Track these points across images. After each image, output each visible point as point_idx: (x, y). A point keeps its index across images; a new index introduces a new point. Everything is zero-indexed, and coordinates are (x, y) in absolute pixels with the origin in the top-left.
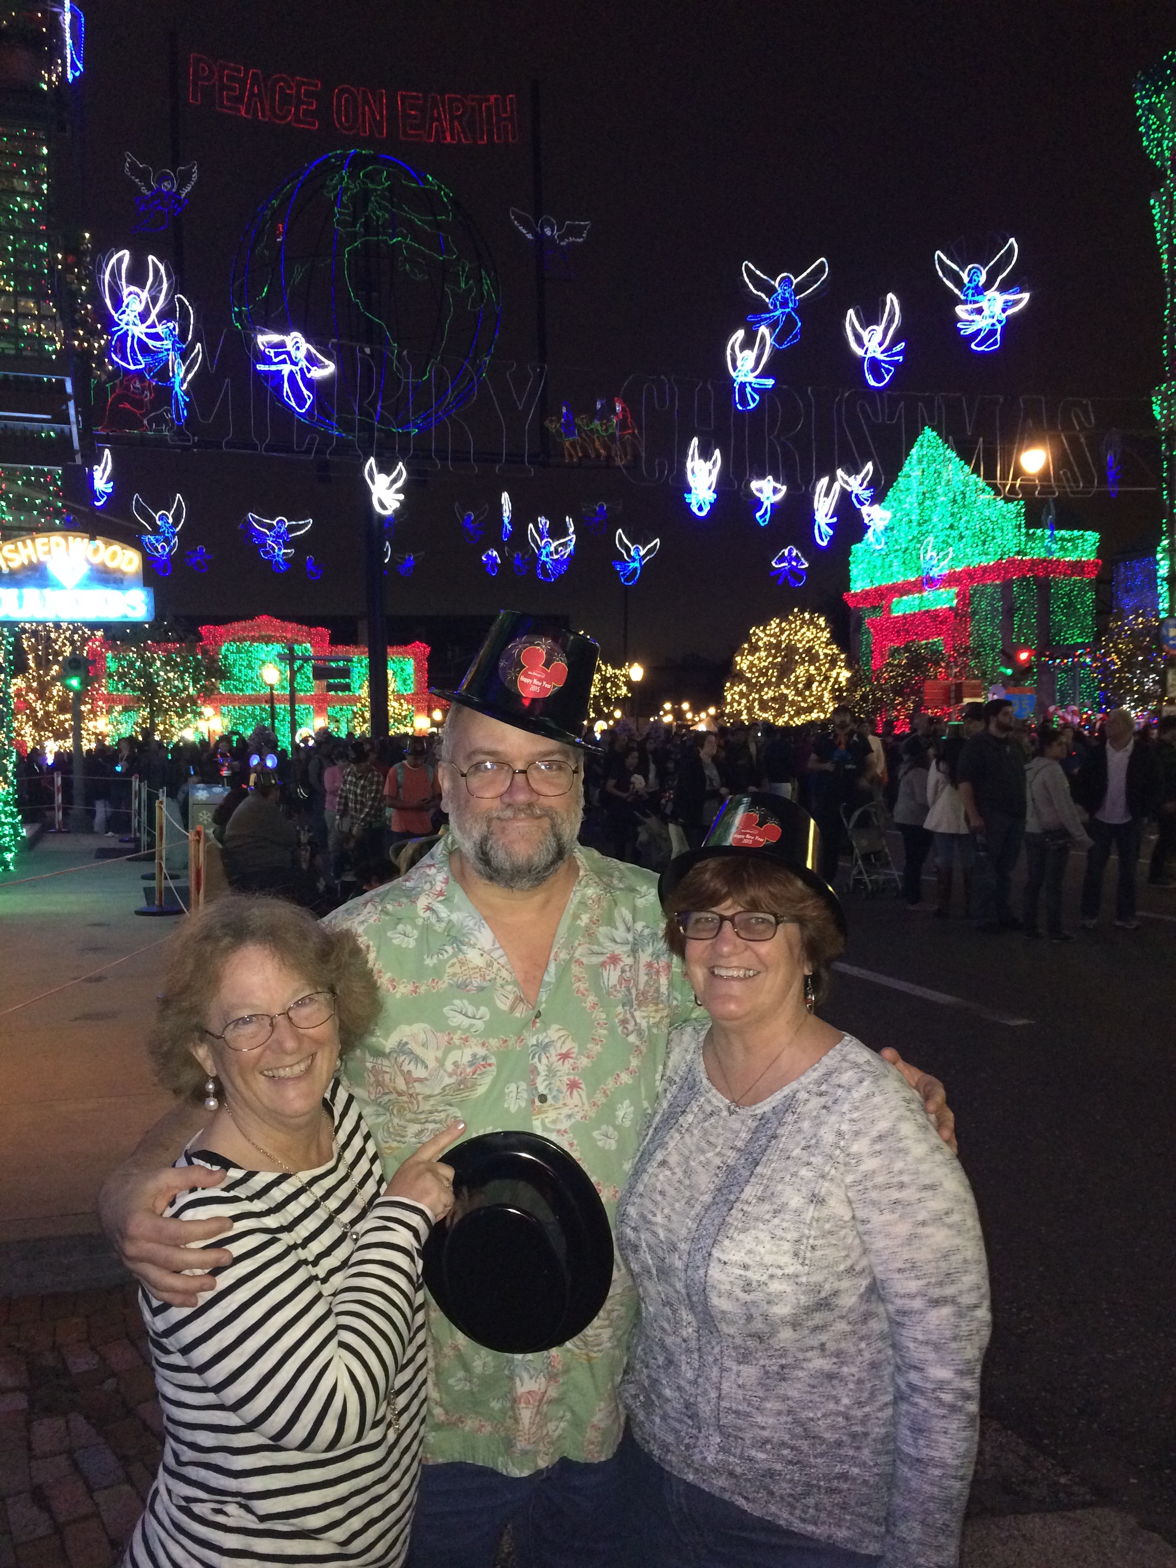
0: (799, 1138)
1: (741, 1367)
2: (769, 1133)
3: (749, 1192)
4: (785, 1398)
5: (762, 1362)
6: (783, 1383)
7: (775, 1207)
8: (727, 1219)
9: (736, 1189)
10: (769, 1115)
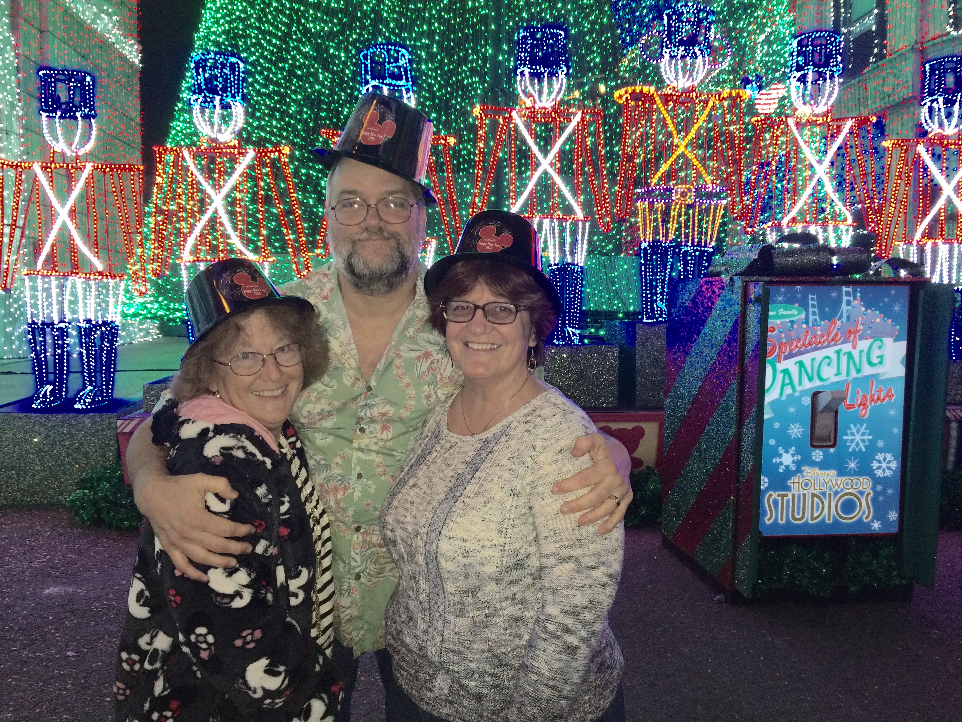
0: (507, 451)
1: (457, 620)
2: (488, 450)
3: (470, 489)
4: (487, 640)
5: (472, 614)
6: (486, 630)
7: (486, 499)
8: (454, 509)
9: (462, 488)
10: (490, 439)
